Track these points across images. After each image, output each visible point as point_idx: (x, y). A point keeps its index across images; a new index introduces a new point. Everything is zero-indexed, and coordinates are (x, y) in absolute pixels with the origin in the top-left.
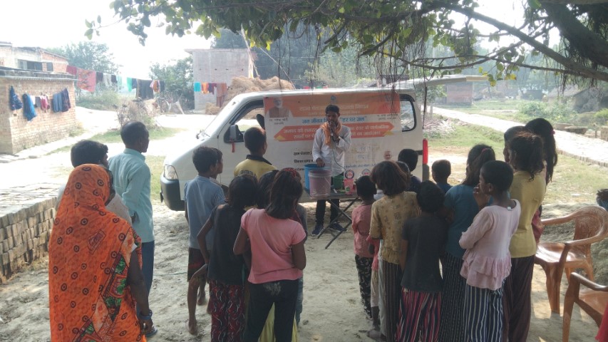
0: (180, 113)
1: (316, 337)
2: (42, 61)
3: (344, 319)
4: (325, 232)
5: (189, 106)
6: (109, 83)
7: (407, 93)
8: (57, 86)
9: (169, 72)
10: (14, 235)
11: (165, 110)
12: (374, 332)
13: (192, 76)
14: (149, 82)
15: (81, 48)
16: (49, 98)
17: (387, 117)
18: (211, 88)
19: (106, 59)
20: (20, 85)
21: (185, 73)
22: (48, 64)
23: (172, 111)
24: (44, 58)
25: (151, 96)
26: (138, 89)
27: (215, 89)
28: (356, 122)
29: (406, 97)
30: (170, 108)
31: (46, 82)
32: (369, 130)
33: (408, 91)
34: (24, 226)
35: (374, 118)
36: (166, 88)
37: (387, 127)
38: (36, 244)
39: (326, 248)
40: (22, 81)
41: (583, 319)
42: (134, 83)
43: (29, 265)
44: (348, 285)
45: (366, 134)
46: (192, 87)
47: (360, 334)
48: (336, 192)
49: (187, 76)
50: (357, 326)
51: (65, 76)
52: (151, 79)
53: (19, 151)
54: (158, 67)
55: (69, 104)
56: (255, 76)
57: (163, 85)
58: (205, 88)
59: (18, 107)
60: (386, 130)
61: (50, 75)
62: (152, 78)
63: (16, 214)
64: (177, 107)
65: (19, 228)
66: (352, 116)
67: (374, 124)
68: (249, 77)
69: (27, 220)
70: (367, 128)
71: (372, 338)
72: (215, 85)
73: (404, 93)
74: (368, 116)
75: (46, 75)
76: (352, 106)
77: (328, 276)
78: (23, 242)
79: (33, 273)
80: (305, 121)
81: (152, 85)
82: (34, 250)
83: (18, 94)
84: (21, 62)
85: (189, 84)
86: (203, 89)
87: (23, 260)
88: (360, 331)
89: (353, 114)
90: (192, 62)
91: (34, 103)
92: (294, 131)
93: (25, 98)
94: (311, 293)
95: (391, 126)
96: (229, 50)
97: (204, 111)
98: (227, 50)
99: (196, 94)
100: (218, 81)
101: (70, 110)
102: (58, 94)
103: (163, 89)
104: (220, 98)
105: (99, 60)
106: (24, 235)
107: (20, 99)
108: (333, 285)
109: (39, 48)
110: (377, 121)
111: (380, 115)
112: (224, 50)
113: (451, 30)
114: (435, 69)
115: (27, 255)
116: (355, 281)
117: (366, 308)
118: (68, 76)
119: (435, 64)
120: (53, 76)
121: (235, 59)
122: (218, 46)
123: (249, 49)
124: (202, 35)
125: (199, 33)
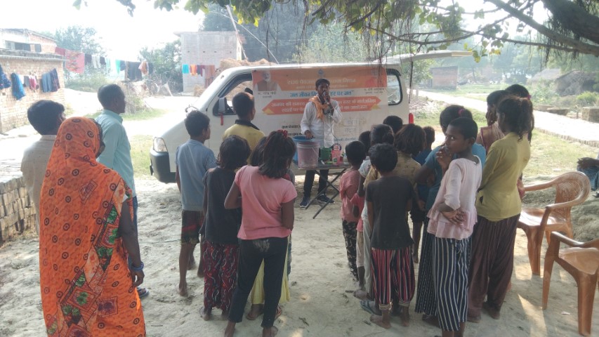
0: (168, 95)
1: (304, 297)
2: (30, 42)
3: (332, 280)
4: (313, 203)
5: (178, 88)
6: (98, 66)
7: (394, 68)
8: (45, 66)
9: (157, 54)
10: (6, 204)
11: (154, 92)
12: (360, 292)
13: (180, 59)
14: (138, 64)
15: (70, 31)
16: (38, 78)
17: (373, 91)
18: (199, 70)
19: (95, 43)
20: (8, 64)
21: (173, 55)
22: (36, 45)
23: (161, 93)
24: (32, 40)
25: (140, 78)
26: (127, 70)
27: (204, 71)
28: (344, 96)
29: (393, 71)
30: (159, 90)
31: (34, 61)
32: (356, 104)
33: (394, 65)
34: (15, 196)
35: (361, 92)
36: (155, 71)
37: (374, 101)
38: (27, 213)
39: (314, 218)
40: (11, 60)
41: (563, 280)
42: (122, 65)
43: (20, 234)
44: (335, 251)
45: (353, 107)
46: (181, 69)
47: (347, 294)
48: (323, 163)
49: (176, 59)
50: (344, 287)
51: (53, 56)
52: (139, 61)
53: (8, 130)
54: (146, 49)
55: (58, 84)
56: (243, 58)
57: (151, 67)
58: (193, 70)
59: (7, 86)
60: (373, 104)
61: (39, 55)
62: (141, 60)
63: (7, 183)
64: (166, 90)
65: (10, 197)
66: (341, 90)
67: (361, 98)
68: (238, 59)
69: (18, 189)
70: (354, 102)
71: (358, 297)
72: (203, 67)
73: (391, 68)
74: (356, 90)
75: (35, 55)
76: (340, 81)
77: (315, 243)
78: (14, 212)
79: (25, 242)
80: (293, 95)
81: (140, 67)
82: (25, 220)
83: (6, 73)
84: (9, 43)
85: (177, 67)
86: (191, 71)
87: (15, 229)
88: (347, 292)
89: (341, 88)
90: (180, 45)
91: (23, 83)
92: (283, 104)
93: (14, 77)
94: (299, 258)
95: (378, 101)
96: (218, 32)
97: (192, 94)
98: (215, 32)
99: (185, 76)
100: (206, 63)
101: (59, 90)
102: (47, 75)
103: (151, 72)
104: (209, 80)
105: (88, 44)
106: (15, 205)
107: (8, 78)
108: (321, 250)
109: (26, 30)
110: (364, 95)
111: (367, 89)
112: (212, 32)
113: (437, 7)
114: (421, 44)
115: (19, 224)
116: (342, 247)
117: (352, 270)
118: (57, 57)
119: (421, 39)
120: (42, 56)
121: (224, 41)
122: (206, 29)
123: (237, 31)
124: (190, 10)
125: (186, 8)
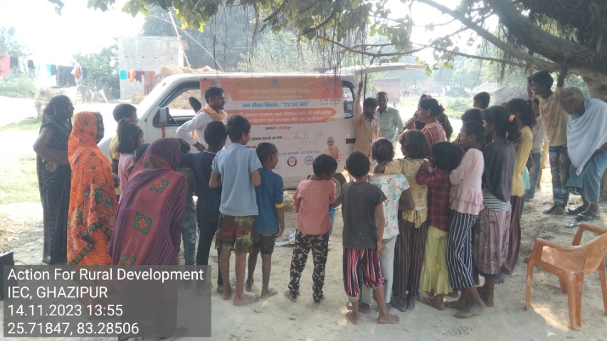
0: (104, 102)
5: (115, 95)
6: (25, 69)
7: (348, 80)
9: (92, 59)
11: (88, 99)
13: (117, 64)
14: (71, 69)
17: (329, 102)
18: (138, 76)
19: (18, 44)
21: (110, 60)
23: (95, 100)
25: (73, 84)
26: (58, 75)
27: (143, 77)
28: (298, 107)
29: (347, 83)
30: (93, 97)
32: (312, 116)
33: (348, 77)
35: (315, 103)
36: (89, 76)
37: (330, 112)
42: (53, 70)
45: (308, 119)
46: (118, 75)
49: (112, 64)
52: (72, 66)
54: (80, 53)
56: (185, 65)
57: (85, 72)
58: (131, 76)
60: (329, 115)
62: (74, 64)
64: (101, 96)
66: (295, 101)
67: (313, 110)
68: (179, 66)
70: (310, 113)
72: (143, 73)
73: (345, 79)
74: (311, 101)
76: (294, 91)
80: (245, 106)
81: (73, 72)
85: (114, 72)
86: (129, 77)
89: (295, 99)
90: (117, 49)
95: (333, 113)
96: (158, 37)
98: (155, 37)
99: (122, 82)
100: (145, 69)
103: (85, 76)
104: (148, 87)
105: (12, 45)
110: (320, 106)
111: (323, 100)
112: (152, 37)
113: (388, 19)
114: (374, 56)
119: (374, 51)
121: (165, 47)
122: (146, 34)
123: (179, 37)
124: (128, 12)
125: (124, 10)
